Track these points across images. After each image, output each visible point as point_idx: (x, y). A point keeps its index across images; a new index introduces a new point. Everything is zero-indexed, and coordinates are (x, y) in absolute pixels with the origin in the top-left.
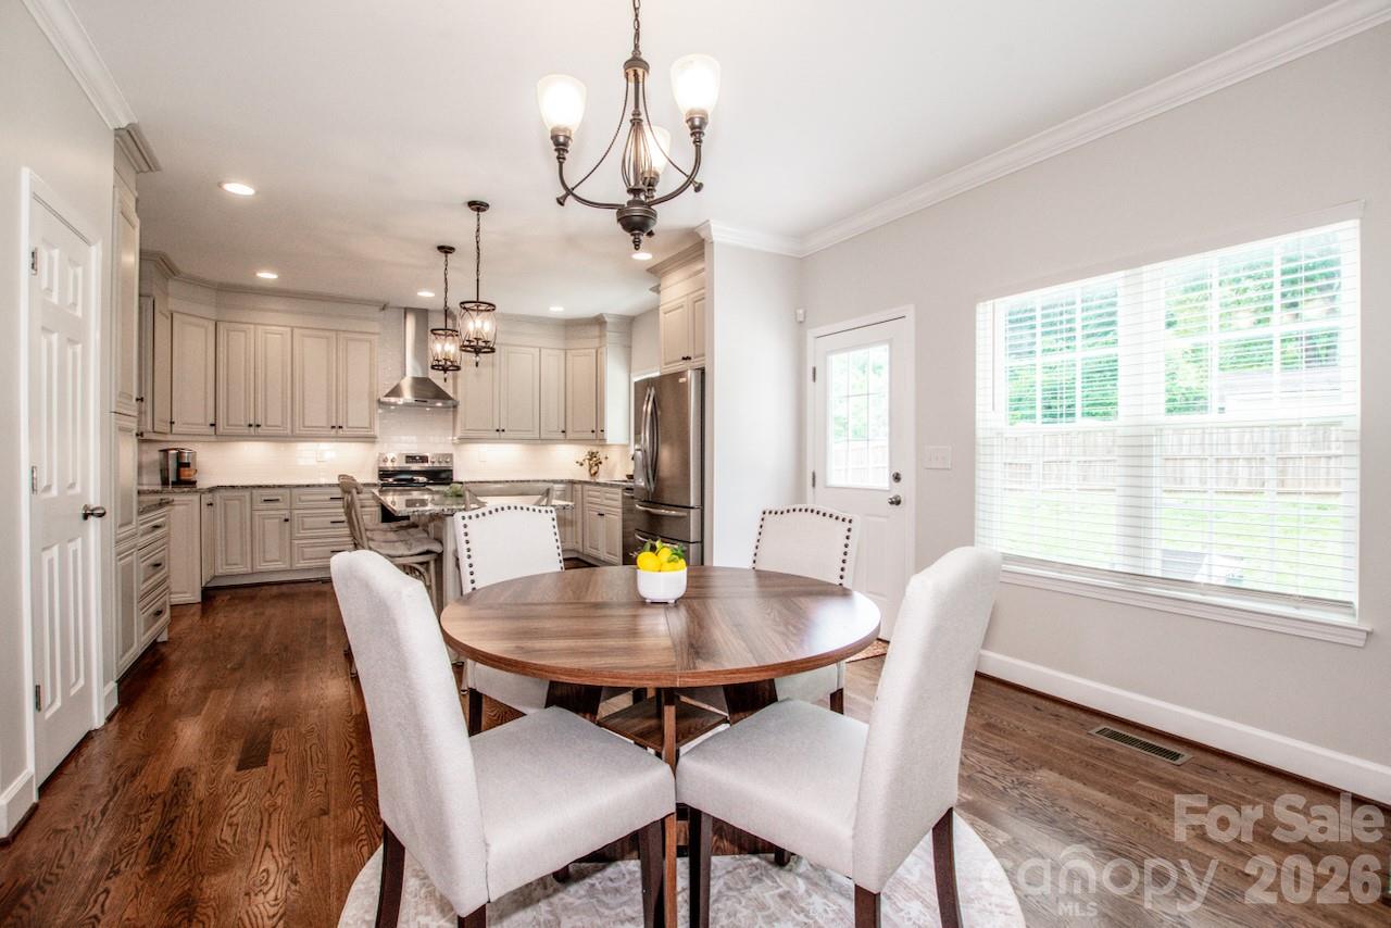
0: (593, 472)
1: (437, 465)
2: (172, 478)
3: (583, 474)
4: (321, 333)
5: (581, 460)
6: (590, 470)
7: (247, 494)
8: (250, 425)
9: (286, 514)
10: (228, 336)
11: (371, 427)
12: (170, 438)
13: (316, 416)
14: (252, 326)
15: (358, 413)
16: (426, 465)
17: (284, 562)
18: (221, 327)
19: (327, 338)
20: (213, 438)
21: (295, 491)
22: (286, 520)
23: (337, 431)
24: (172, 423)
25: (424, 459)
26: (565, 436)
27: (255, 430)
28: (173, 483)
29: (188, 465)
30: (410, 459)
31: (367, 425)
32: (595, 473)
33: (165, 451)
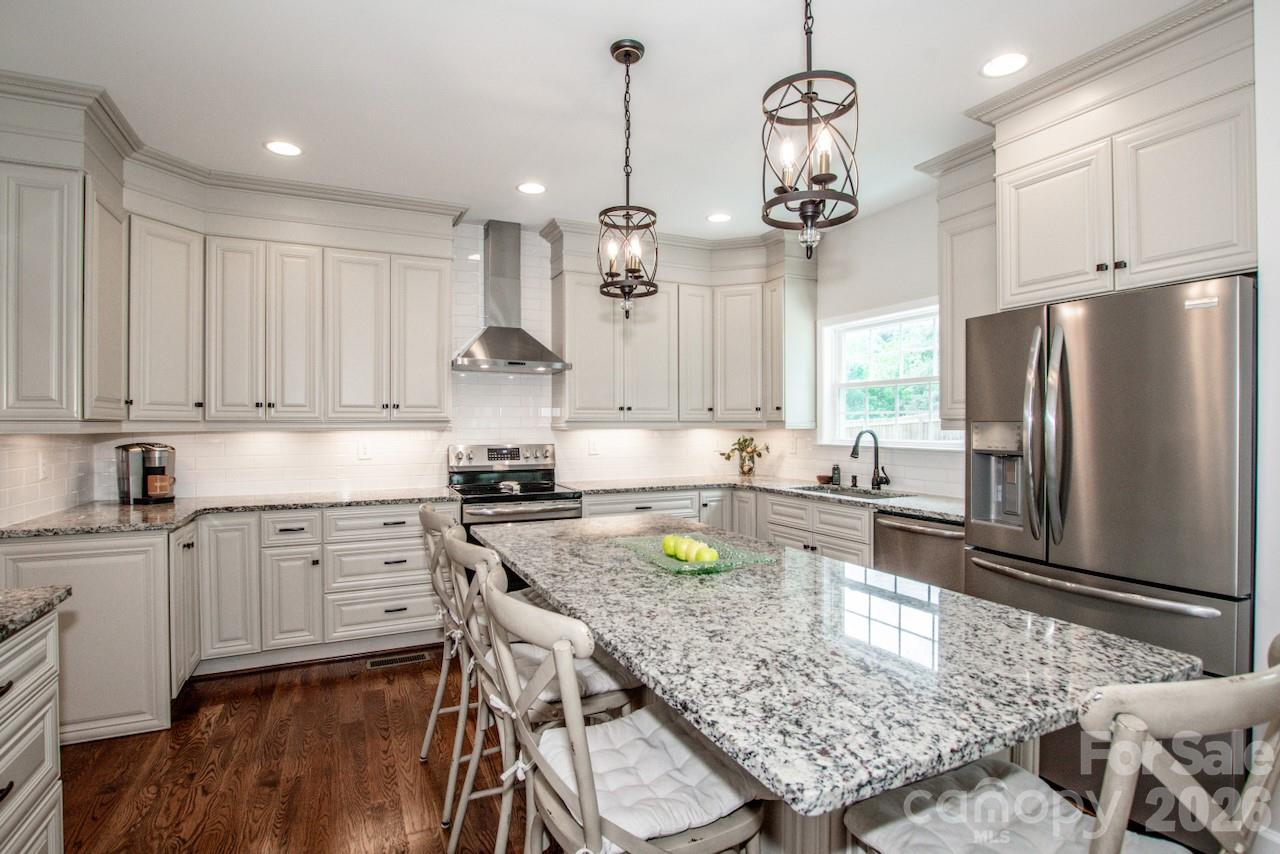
0: (746, 469)
1: (532, 461)
2: (135, 492)
3: (730, 473)
4: (367, 257)
5: (727, 451)
6: (742, 468)
7: (251, 519)
8: (257, 405)
9: (314, 551)
10: (224, 258)
11: (439, 406)
12: (126, 428)
13: (358, 388)
14: (262, 245)
15: (421, 382)
16: (515, 462)
17: (313, 634)
18: (214, 245)
19: (376, 265)
20: (201, 427)
21: (329, 513)
22: (315, 563)
23: (390, 413)
24: (129, 402)
25: (514, 453)
26: (711, 416)
27: (265, 412)
28: (137, 502)
29: (161, 471)
30: (495, 453)
31: (436, 404)
32: (751, 469)
33: (126, 448)
